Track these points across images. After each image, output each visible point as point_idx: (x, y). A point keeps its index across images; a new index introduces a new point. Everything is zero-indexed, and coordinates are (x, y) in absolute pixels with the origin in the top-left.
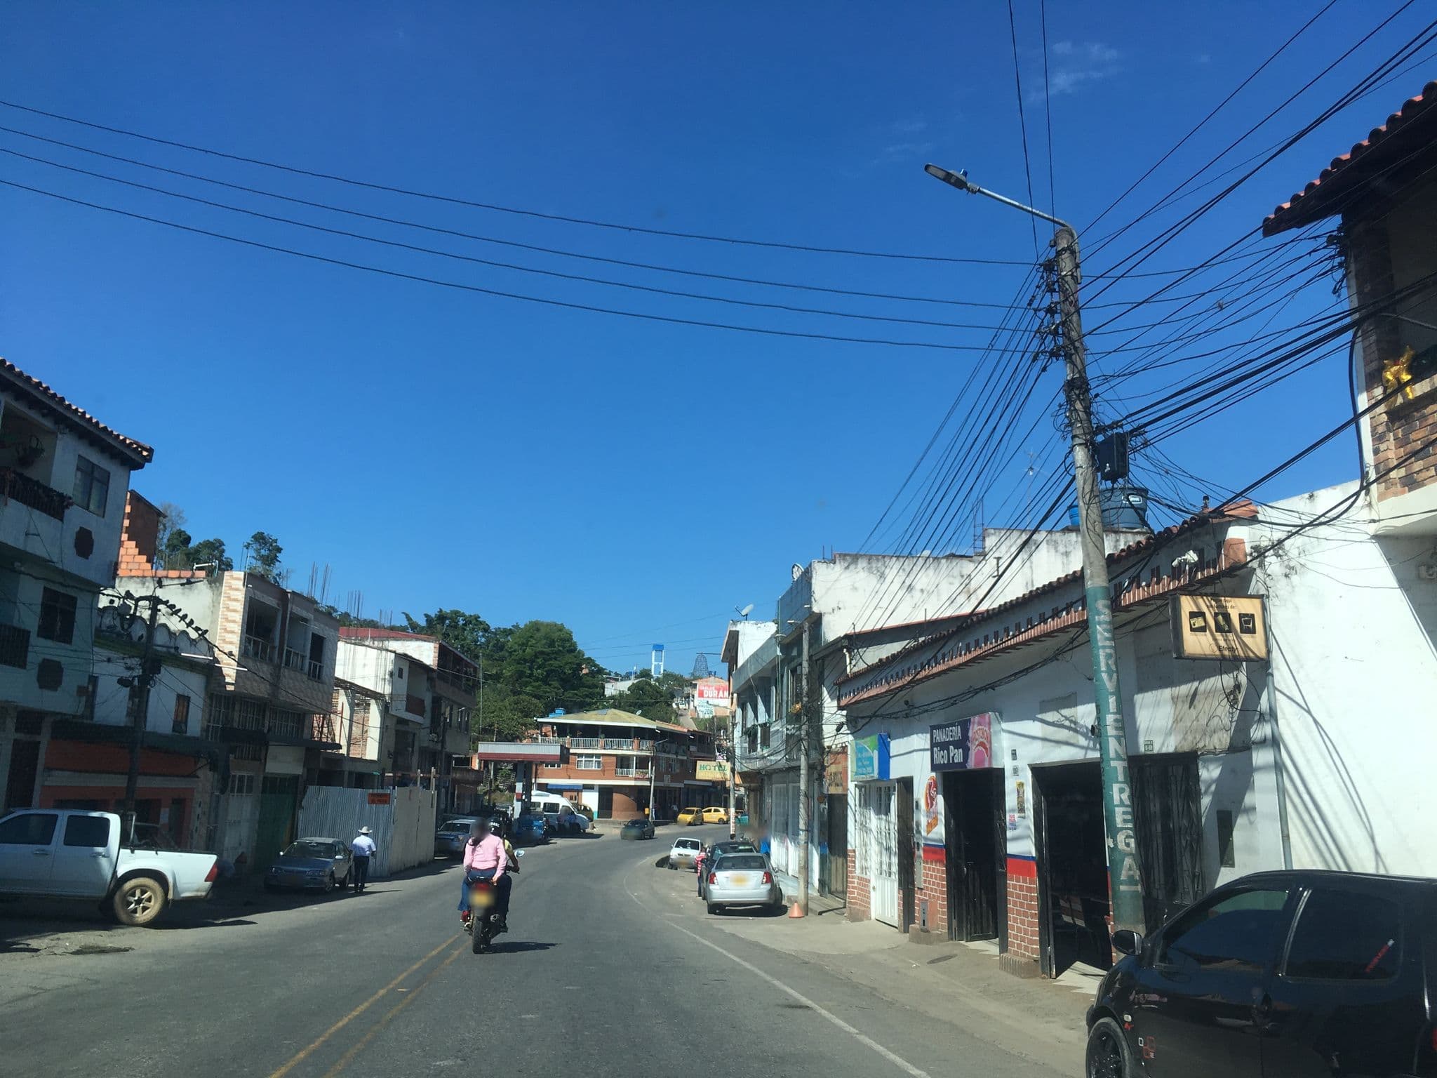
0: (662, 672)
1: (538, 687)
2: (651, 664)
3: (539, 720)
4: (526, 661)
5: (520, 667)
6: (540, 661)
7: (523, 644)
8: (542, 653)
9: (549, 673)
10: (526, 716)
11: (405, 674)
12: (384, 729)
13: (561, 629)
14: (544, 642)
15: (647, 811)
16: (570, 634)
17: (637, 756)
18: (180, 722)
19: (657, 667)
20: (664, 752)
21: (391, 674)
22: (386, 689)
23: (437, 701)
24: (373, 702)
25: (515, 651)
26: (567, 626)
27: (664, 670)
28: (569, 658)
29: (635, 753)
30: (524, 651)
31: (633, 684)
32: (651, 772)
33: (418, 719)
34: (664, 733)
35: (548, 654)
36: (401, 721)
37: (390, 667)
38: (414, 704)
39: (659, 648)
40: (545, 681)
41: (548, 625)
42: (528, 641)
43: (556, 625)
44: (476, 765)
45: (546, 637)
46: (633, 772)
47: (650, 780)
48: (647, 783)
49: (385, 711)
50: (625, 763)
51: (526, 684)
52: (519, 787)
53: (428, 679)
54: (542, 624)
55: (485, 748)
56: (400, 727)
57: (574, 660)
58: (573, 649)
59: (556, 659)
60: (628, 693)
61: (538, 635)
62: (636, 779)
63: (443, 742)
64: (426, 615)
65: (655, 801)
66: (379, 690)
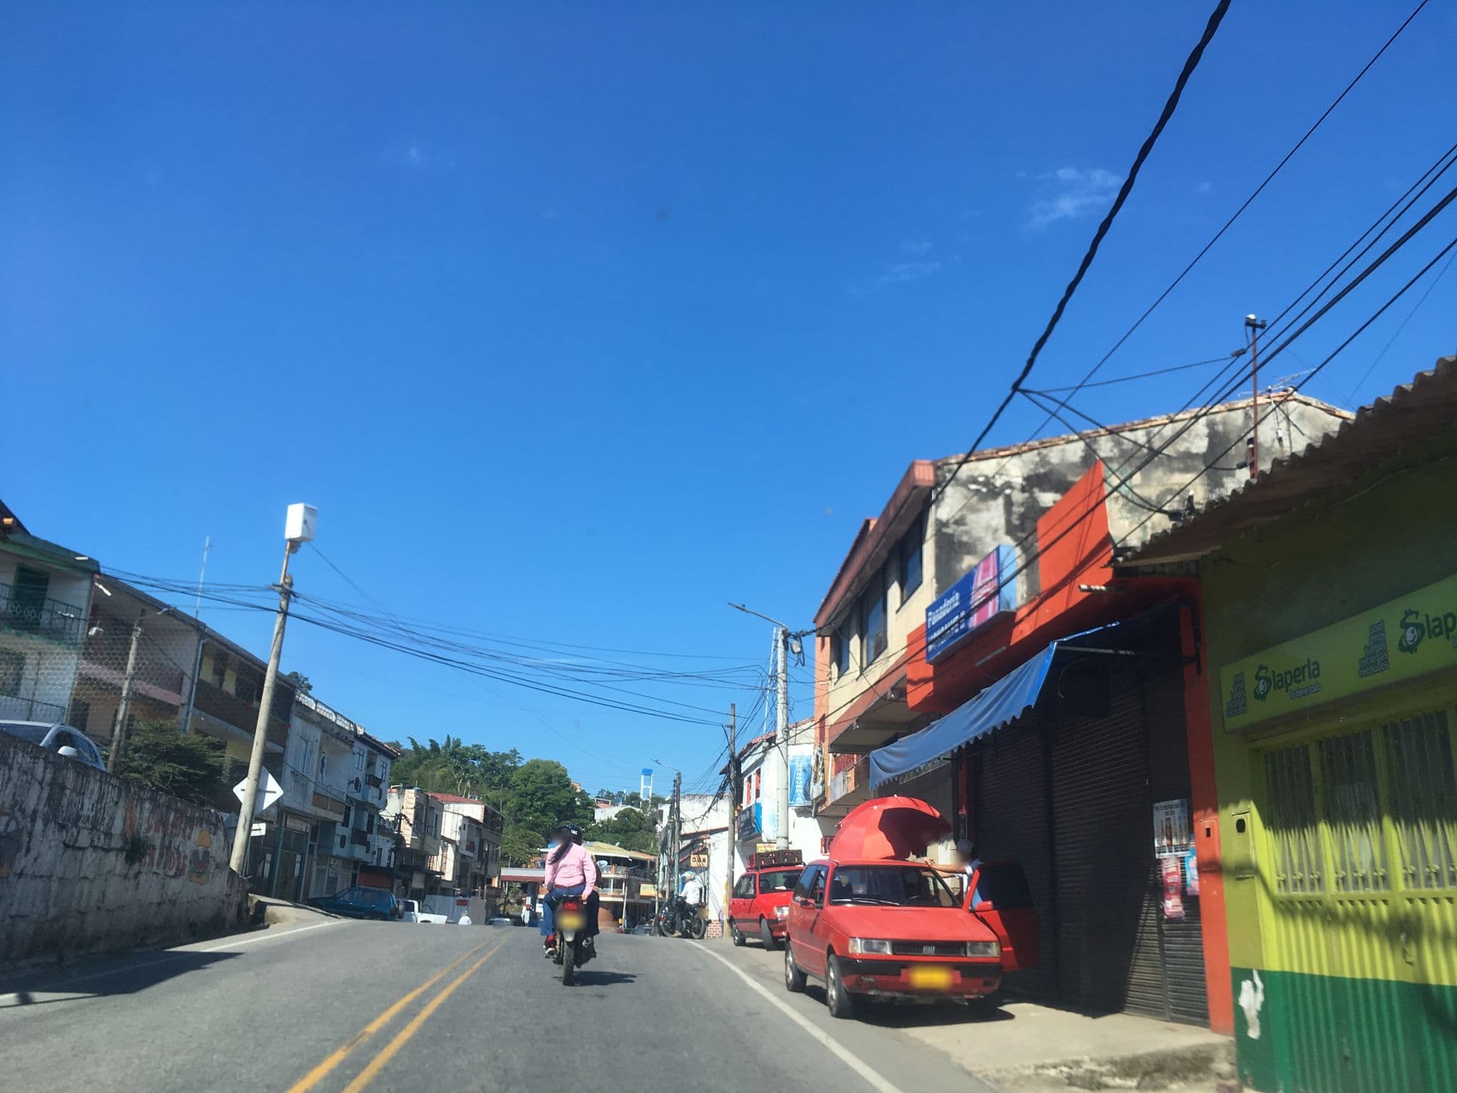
0: (650, 796)
1: (538, 818)
2: (640, 788)
3: (542, 850)
4: (527, 795)
5: (523, 800)
6: (539, 794)
7: (525, 779)
8: (541, 788)
9: (547, 805)
10: (531, 846)
11: (467, 827)
12: (455, 861)
13: (557, 766)
14: (543, 778)
15: (620, 921)
16: (565, 771)
17: (614, 879)
18: (389, 864)
19: (646, 790)
20: (636, 875)
21: (460, 828)
22: (457, 838)
23: (482, 842)
24: (449, 845)
25: (518, 785)
26: (563, 764)
27: (653, 794)
28: (564, 793)
29: (613, 876)
30: (526, 786)
31: (620, 812)
32: (624, 891)
33: (470, 854)
34: (636, 862)
35: (546, 790)
36: (463, 856)
37: (460, 824)
38: (470, 847)
39: (647, 772)
40: (543, 812)
41: (547, 763)
42: (529, 777)
43: (553, 763)
44: (495, 883)
45: (545, 774)
46: (611, 890)
47: (623, 897)
48: (621, 900)
49: (456, 851)
50: (605, 884)
51: (527, 814)
52: (528, 900)
53: (477, 828)
54: (541, 762)
55: (507, 872)
56: (464, 861)
57: (568, 795)
58: (568, 785)
59: (552, 794)
60: (616, 819)
61: (538, 772)
62: (613, 896)
63: (486, 869)
64: (431, 741)
65: (627, 914)
66: (453, 839)
